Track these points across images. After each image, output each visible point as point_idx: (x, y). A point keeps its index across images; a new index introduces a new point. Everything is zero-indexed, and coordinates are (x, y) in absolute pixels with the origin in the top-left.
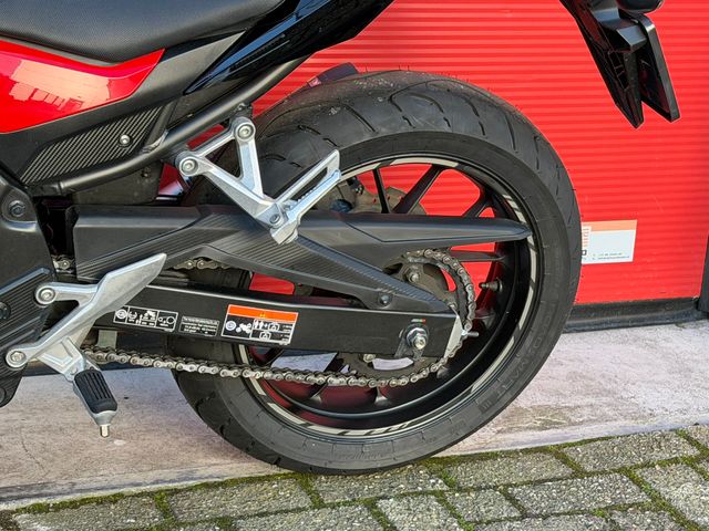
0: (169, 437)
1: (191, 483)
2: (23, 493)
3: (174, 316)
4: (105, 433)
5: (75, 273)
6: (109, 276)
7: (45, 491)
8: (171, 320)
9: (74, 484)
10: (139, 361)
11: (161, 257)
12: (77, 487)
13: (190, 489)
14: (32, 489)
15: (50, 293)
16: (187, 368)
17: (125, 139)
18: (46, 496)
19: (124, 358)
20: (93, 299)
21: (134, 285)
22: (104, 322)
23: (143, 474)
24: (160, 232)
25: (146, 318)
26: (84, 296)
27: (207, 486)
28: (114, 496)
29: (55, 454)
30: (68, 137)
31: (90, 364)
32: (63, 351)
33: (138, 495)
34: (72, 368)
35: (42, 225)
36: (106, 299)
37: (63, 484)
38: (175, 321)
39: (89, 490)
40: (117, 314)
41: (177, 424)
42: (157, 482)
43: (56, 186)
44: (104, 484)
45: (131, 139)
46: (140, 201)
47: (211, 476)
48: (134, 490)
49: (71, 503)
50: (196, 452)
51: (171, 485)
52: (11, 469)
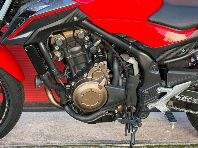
0: (181, 131)
1: (189, 144)
2: (144, 142)
3: (191, 98)
4: (173, 128)
5: (166, 85)
6: (176, 86)
7: (150, 142)
8: (190, 99)
9: (157, 141)
10: (180, 110)
11: (190, 82)
12: (158, 142)
13: (188, 145)
14: (147, 141)
15: (160, 90)
16: (193, 112)
17: (183, 50)
18: (150, 143)
19: (176, 108)
20: (171, 92)
21: (182, 89)
22: (172, 99)
23: (176, 140)
24: (189, 75)
25: (183, 98)
26: (169, 91)
27: (193, 145)
28: (168, 145)
29: (151, 133)
30: (169, 49)
31: (168, 109)
32: (162, 105)
33: (174, 146)
34: (164, 110)
35: (160, 72)
36: (174, 93)
37: (154, 141)
38: (191, 100)
39: (161, 143)
40: (176, 97)
41: (183, 128)
42: (179, 143)
43: (164, 62)
44: (166, 142)
45: (185, 51)
46: (184, 67)
47: (194, 143)
48: (173, 144)
49: (157, 146)
50: (189, 136)
51: (183, 144)
52: (141, 135)
